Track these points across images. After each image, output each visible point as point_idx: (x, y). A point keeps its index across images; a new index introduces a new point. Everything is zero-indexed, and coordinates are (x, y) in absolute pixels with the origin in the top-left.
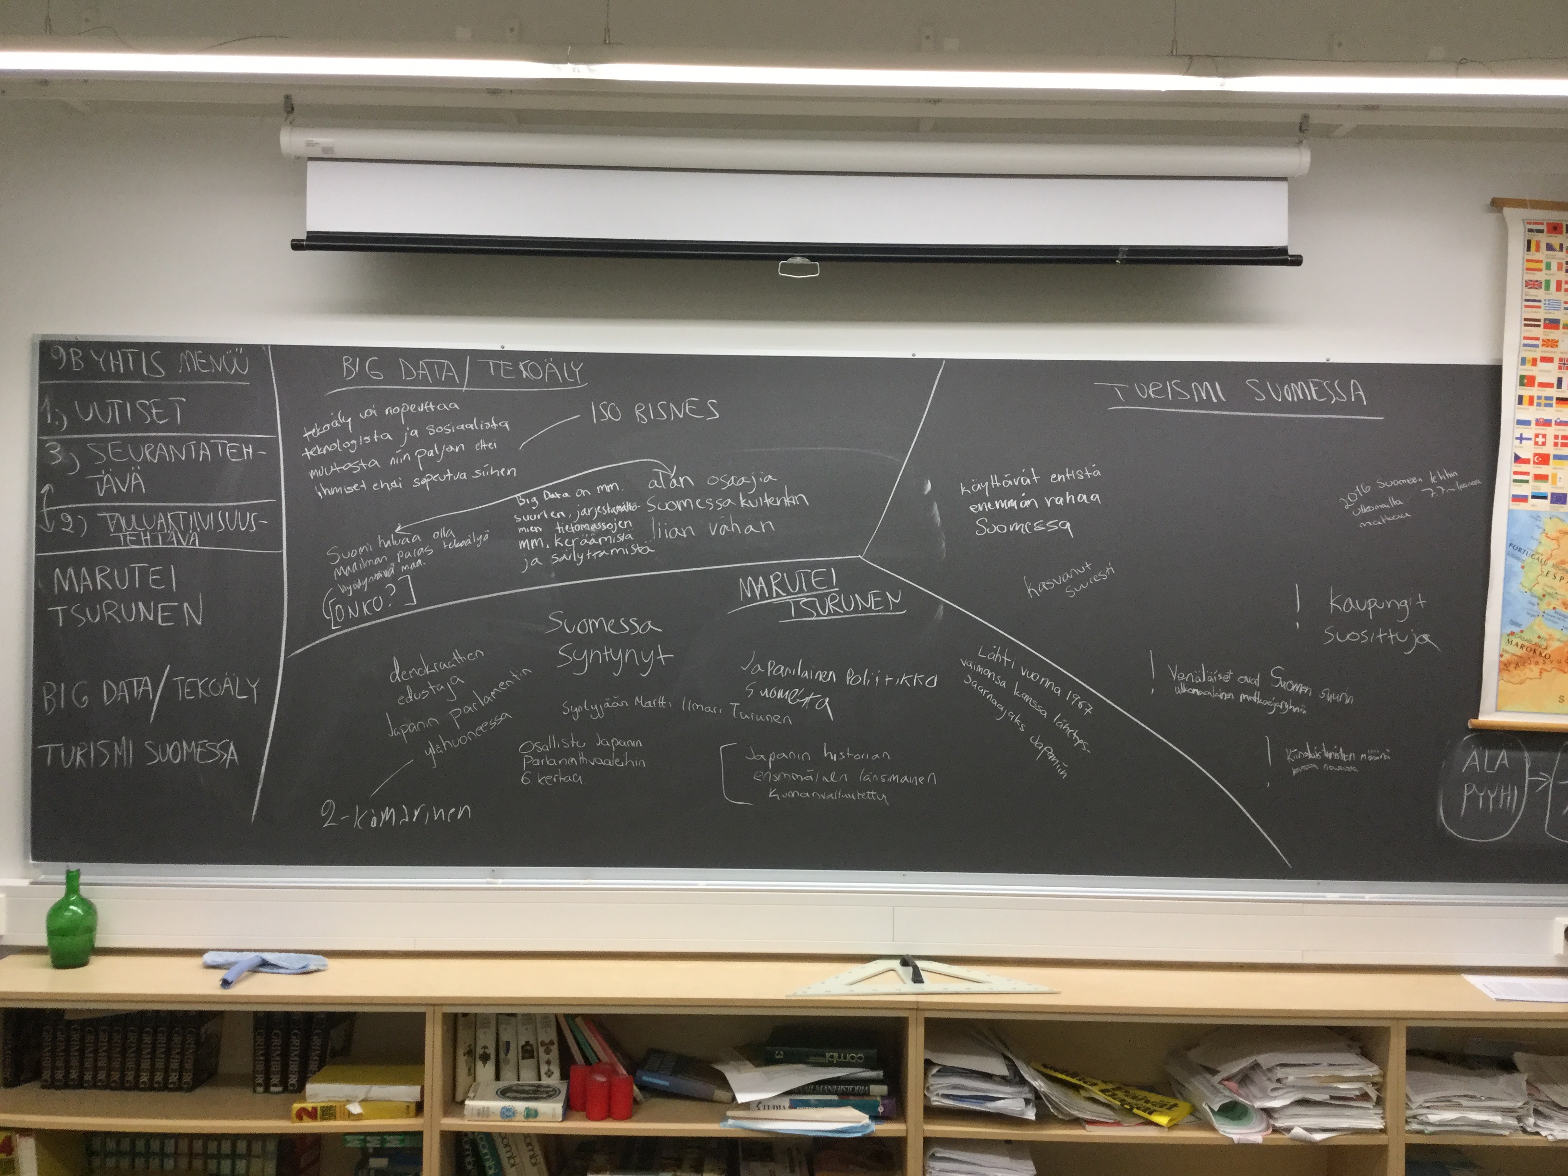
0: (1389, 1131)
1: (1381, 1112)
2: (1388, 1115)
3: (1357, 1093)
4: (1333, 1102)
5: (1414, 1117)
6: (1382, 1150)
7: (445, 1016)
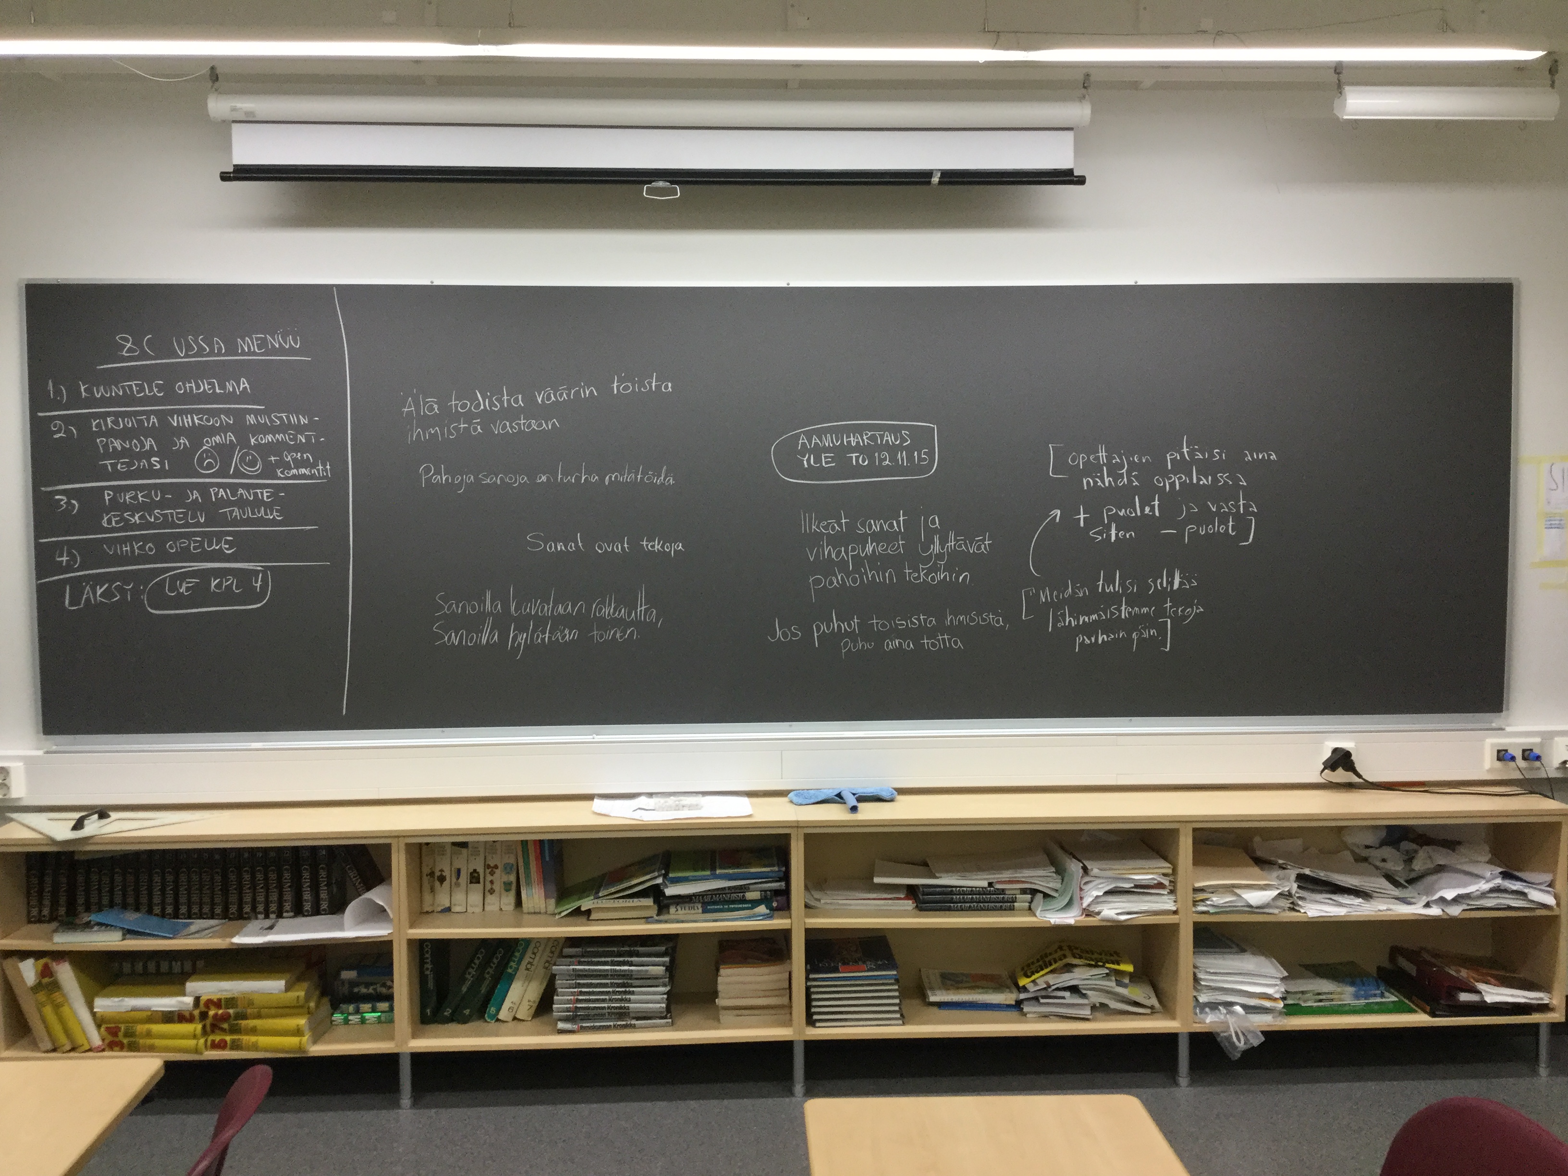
0: (1180, 911)
1: (1172, 897)
2: (1179, 899)
3: (1156, 882)
4: (1135, 890)
5: (1202, 901)
6: (1175, 928)
7: (408, 845)
